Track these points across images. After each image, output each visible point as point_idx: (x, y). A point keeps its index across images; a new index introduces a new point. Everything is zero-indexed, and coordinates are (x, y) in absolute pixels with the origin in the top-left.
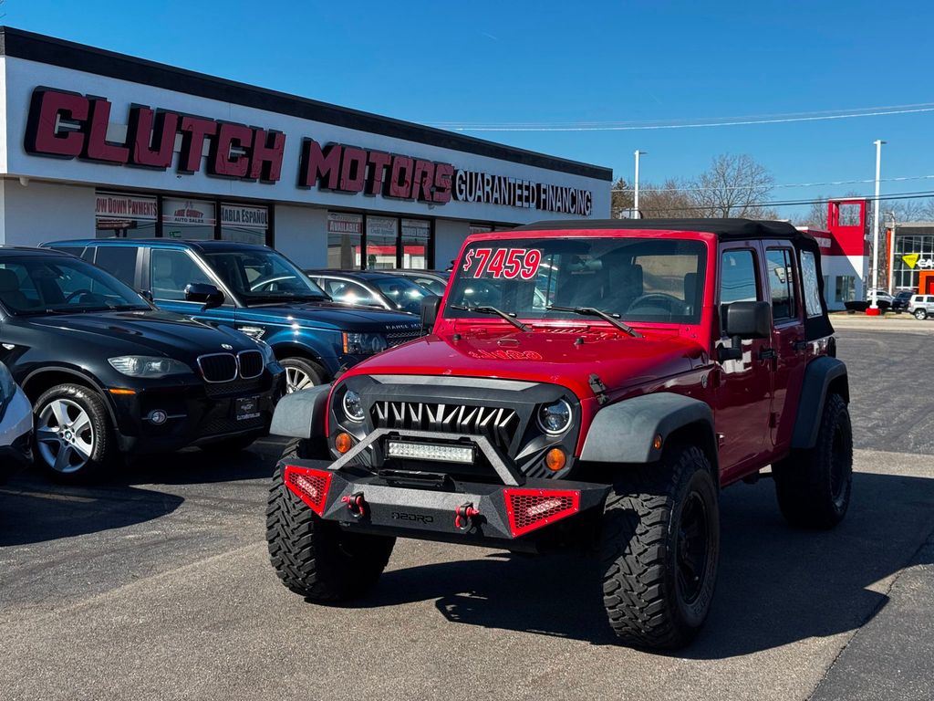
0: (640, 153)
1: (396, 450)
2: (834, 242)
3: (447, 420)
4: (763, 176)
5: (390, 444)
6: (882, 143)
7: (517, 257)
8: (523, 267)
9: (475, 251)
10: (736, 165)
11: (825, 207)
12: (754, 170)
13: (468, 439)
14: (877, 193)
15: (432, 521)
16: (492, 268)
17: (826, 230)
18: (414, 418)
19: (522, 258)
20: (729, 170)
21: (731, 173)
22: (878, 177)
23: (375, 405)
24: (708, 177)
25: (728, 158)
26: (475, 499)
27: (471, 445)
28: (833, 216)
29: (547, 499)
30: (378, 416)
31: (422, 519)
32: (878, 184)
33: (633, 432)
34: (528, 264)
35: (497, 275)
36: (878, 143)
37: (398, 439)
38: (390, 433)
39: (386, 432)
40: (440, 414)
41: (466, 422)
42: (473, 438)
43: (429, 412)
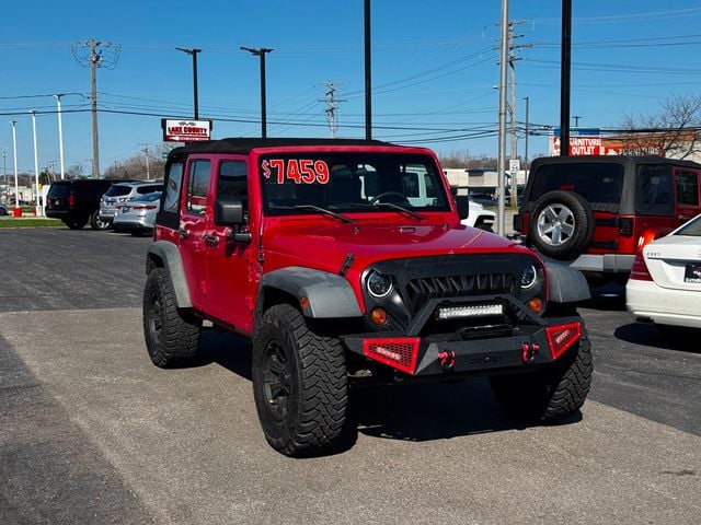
1: (445, 314)
3: (470, 287)
5: (441, 310)
7: (307, 166)
8: (316, 174)
9: (269, 162)
13: (498, 298)
16: (290, 175)
18: (444, 288)
19: (312, 167)
23: (409, 282)
27: (499, 302)
29: (565, 330)
30: (414, 290)
31: (493, 360)
34: (320, 172)
35: (298, 181)
37: (448, 305)
38: (444, 301)
39: (440, 300)
40: (464, 283)
41: (484, 286)
42: (503, 296)
43: (454, 283)
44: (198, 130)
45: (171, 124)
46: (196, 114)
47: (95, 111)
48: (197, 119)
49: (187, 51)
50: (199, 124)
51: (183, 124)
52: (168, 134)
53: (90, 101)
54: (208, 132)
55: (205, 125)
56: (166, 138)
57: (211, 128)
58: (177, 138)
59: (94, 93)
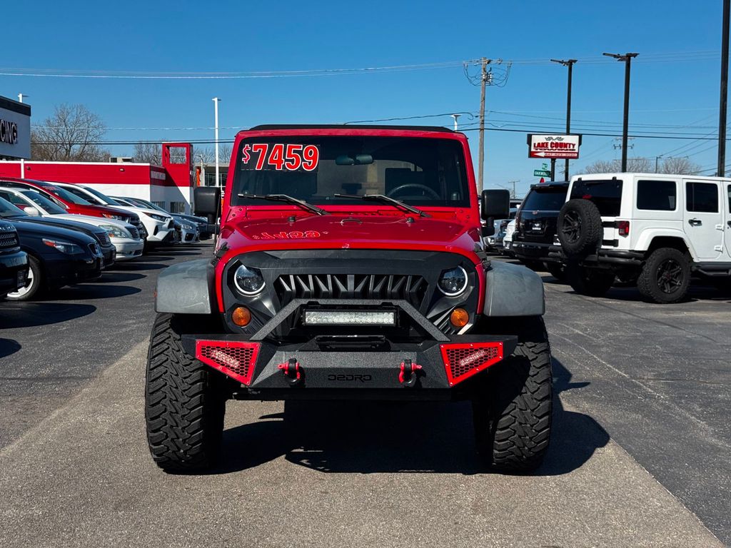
0: (23, 96)
1: (312, 318)
2: (168, 176)
3: (359, 289)
4: (97, 122)
5: (307, 313)
6: (218, 100)
7: (294, 151)
8: (303, 160)
9: (251, 146)
10: (74, 113)
11: (160, 147)
12: (89, 118)
13: (391, 304)
14: (217, 138)
15: (370, 379)
16: (272, 161)
17: (161, 167)
18: (324, 289)
19: (300, 153)
20: (69, 117)
21: (70, 119)
22: (217, 126)
23: (278, 278)
24: (51, 121)
25: (68, 107)
26: (411, 356)
27: (392, 309)
28: (166, 155)
29: (477, 350)
30: (284, 289)
31: (360, 379)
32: (217, 131)
33: (528, 290)
34: (308, 158)
35: (279, 167)
36: (216, 100)
37: (317, 308)
38: (309, 303)
39: (304, 302)
40: (351, 284)
41: (378, 289)
42: (395, 302)
43: (338, 282)
44: (565, 145)
45: (537, 139)
46: (568, 129)
47: (482, 130)
48: (568, 133)
49: (562, 62)
50: (567, 139)
51: (549, 139)
52: (533, 150)
53: (479, 120)
54: (576, 147)
55: (574, 140)
56: (532, 155)
57: (580, 144)
58: (542, 154)
59: (483, 111)
